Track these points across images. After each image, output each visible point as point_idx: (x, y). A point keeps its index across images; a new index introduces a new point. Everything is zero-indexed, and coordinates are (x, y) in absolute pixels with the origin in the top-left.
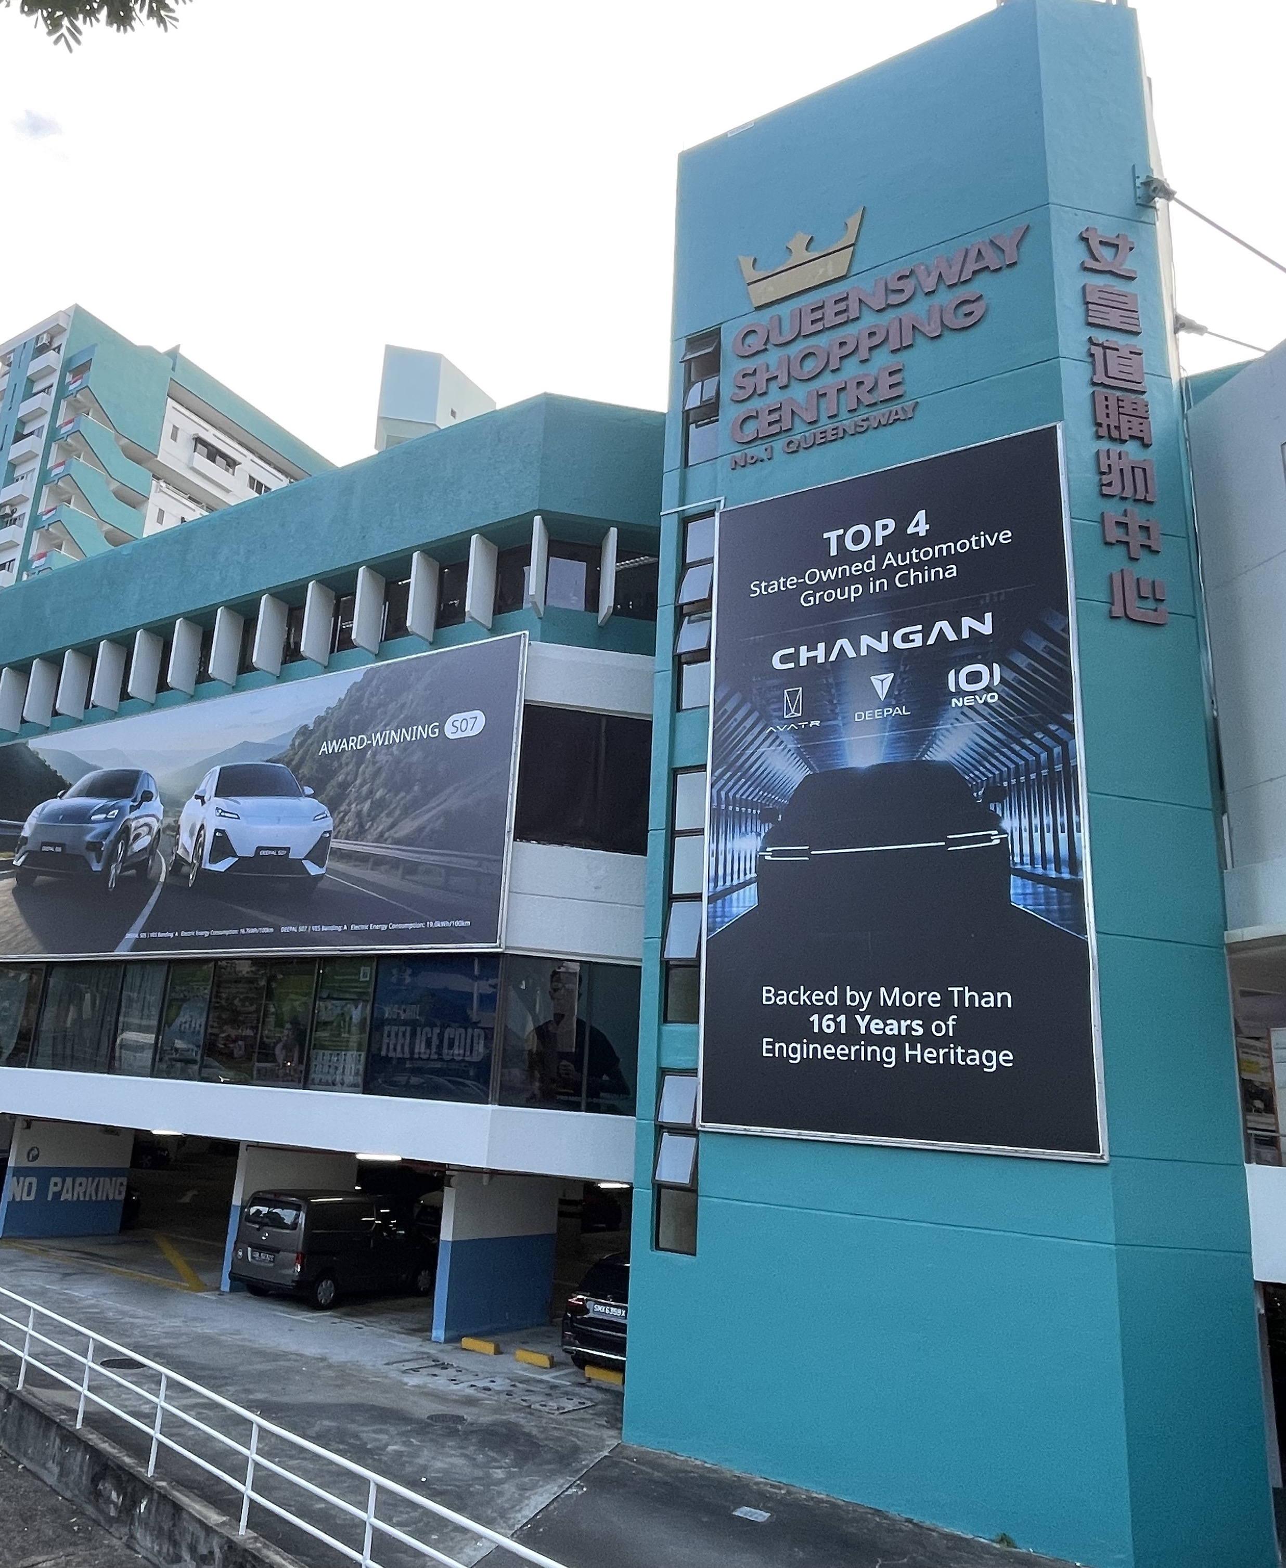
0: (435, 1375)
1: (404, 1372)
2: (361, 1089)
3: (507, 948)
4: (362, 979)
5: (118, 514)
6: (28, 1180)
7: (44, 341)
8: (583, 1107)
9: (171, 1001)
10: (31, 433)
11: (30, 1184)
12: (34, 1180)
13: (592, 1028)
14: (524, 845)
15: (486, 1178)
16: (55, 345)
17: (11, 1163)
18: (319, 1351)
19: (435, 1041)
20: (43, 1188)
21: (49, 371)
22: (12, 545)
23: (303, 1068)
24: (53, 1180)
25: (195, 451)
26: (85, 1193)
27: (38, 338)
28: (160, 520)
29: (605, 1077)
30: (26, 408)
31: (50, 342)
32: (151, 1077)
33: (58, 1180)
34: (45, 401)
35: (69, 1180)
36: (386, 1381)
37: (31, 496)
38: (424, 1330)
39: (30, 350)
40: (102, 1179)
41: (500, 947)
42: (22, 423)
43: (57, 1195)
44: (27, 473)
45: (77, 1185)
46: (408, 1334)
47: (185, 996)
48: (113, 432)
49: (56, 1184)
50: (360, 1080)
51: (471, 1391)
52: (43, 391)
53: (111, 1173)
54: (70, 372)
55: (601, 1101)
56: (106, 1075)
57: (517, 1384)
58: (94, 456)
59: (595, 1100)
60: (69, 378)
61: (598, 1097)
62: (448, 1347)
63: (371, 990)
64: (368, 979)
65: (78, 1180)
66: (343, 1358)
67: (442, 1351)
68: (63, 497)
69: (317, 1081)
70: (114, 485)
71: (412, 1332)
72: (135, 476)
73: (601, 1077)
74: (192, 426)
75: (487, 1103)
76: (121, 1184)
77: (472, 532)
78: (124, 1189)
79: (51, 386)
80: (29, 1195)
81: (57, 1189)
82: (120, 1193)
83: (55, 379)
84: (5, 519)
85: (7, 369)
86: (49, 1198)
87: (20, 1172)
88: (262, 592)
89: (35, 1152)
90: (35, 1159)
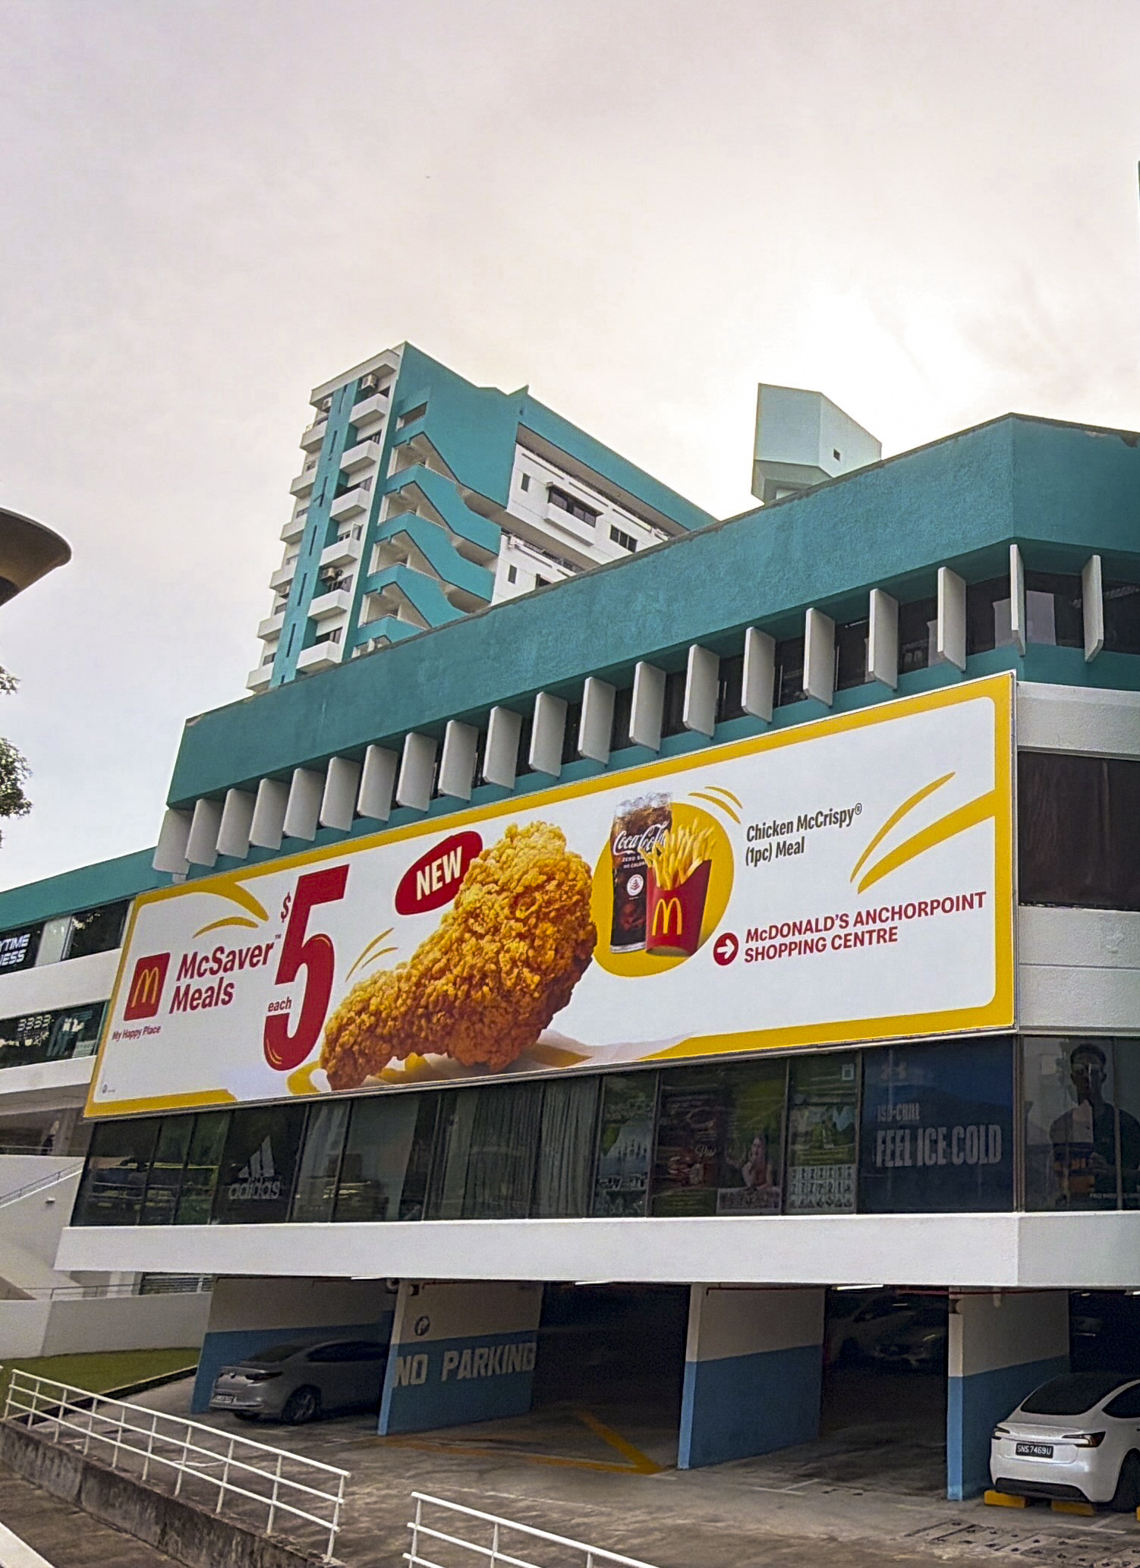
0: (969, 1542)
1: (932, 1542)
2: (854, 1208)
4: (844, 1079)
5: (464, 575)
6: (417, 1358)
7: (369, 384)
8: (1119, 1204)
9: (605, 1123)
10: (357, 486)
11: (420, 1364)
12: (425, 1358)
14: (1029, 909)
15: (996, 1299)
16: (383, 387)
17: (395, 1340)
19: (942, 1144)
20: (435, 1366)
21: (375, 416)
22: (338, 612)
23: (778, 1189)
24: (448, 1355)
25: (550, 501)
26: (486, 1366)
27: (361, 379)
28: (512, 584)
30: (349, 458)
31: (377, 385)
33: (455, 1354)
34: (376, 450)
35: (467, 1353)
36: (918, 1557)
37: (358, 555)
38: (936, 1485)
39: (353, 392)
40: (507, 1347)
42: (345, 474)
43: (453, 1373)
44: (354, 531)
45: (477, 1358)
46: (917, 1495)
47: (622, 1116)
48: (455, 482)
49: (451, 1360)
50: (852, 1197)
51: (1017, 1556)
52: (370, 438)
53: (517, 1338)
54: (403, 420)
55: (1138, 1196)
56: (528, 1220)
57: (1067, 1541)
58: (432, 508)
59: (1131, 1196)
60: (399, 424)
61: (1135, 1191)
62: (971, 1504)
63: (858, 1090)
64: (852, 1078)
65: (478, 1351)
66: (854, 1535)
67: (963, 1511)
68: (398, 557)
69: (797, 1204)
70: (458, 541)
71: (920, 1492)
72: (481, 530)
73: (1136, 1168)
74: (545, 474)
75: (1012, 1211)
76: (530, 1350)
77: (938, 565)
78: (533, 1356)
79: (379, 433)
80: (418, 1375)
81: (452, 1366)
82: (529, 1362)
83: (383, 426)
84: (328, 582)
85: (324, 415)
86: (444, 1378)
87: (405, 1350)
88: (689, 643)
89: (425, 1322)
90: (424, 1331)
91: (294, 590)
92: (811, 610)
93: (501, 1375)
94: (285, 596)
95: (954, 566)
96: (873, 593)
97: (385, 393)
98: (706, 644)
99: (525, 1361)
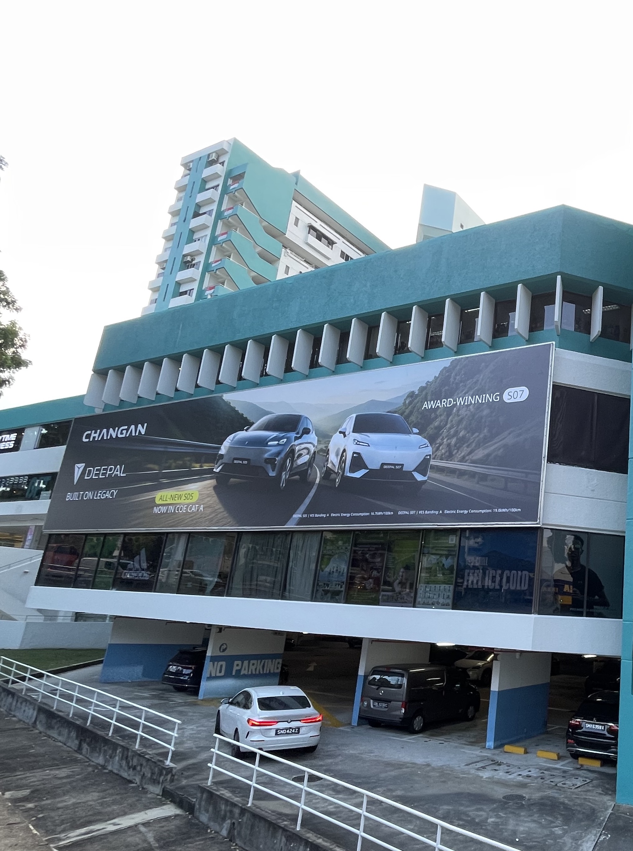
0: (495, 770)
1: (478, 769)
2: (451, 606)
3: (543, 524)
4: (450, 542)
5: (261, 267)
6: (220, 663)
7: (213, 158)
8: (585, 614)
9: (323, 555)
10: (205, 213)
11: (221, 666)
12: (224, 663)
13: (589, 569)
14: (552, 465)
15: (518, 655)
16: (221, 160)
17: (209, 654)
18: (423, 760)
19: (498, 579)
20: (229, 668)
21: (216, 176)
22: (192, 280)
23: (412, 595)
25: (309, 233)
26: (256, 669)
27: (209, 155)
28: (287, 272)
29: (597, 597)
30: (200, 197)
31: (218, 159)
32: (311, 601)
33: (239, 662)
34: (215, 195)
35: (246, 663)
36: (470, 776)
37: (204, 251)
38: (480, 740)
39: (204, 161)
40: (267, 661)
41: (539, 524)
42: (198, 206)
43: (239, 672)
44: (202, 237)
45: (251, 664)
46: (471, 745)
48: (259, 217)
49: (238, 665)
50: (450, 601)
51: (520, 778)
52: (213, 188)
53: (272, 657)
54: (231, 178)
55: (594, 611)
56: (280, 601)
57: (544, 772)
58: (245, 230)
59: (591, 610)
60: (230, 181)
61: (593, 608)
62: (497, 752)
63: (457, 549)
64: (454, 542)
65: (252, 662)
66: (440, 764)
67: (494, 754)
68: (225, 254)
69: (422, 602)
70: (259, 249)
71: (472, 744)
72: (271, 244)
73: (594, 597)
74: (307, 219)
75: (531, 614)
76: (278, 663)
77: (519, 282)
78: (280, 666)
79: (218, 186)
80: (220, 672)
81: (238, 668)
82: (278, 668)
83: (220, 182)
84: (187, 264)
85: (188, 172)
86: (234, 674)
87: (214, 659)
88: (382, 311)
89: (224, 647)
90: (224, 650)
91: (169, 266)
92: (448, 299)
93: (262, 675)
94: (163, 269)
95: (527, 284)
96: (482, 294)
97: (222, 163)
98: (392, 312)
99: (276, 668)
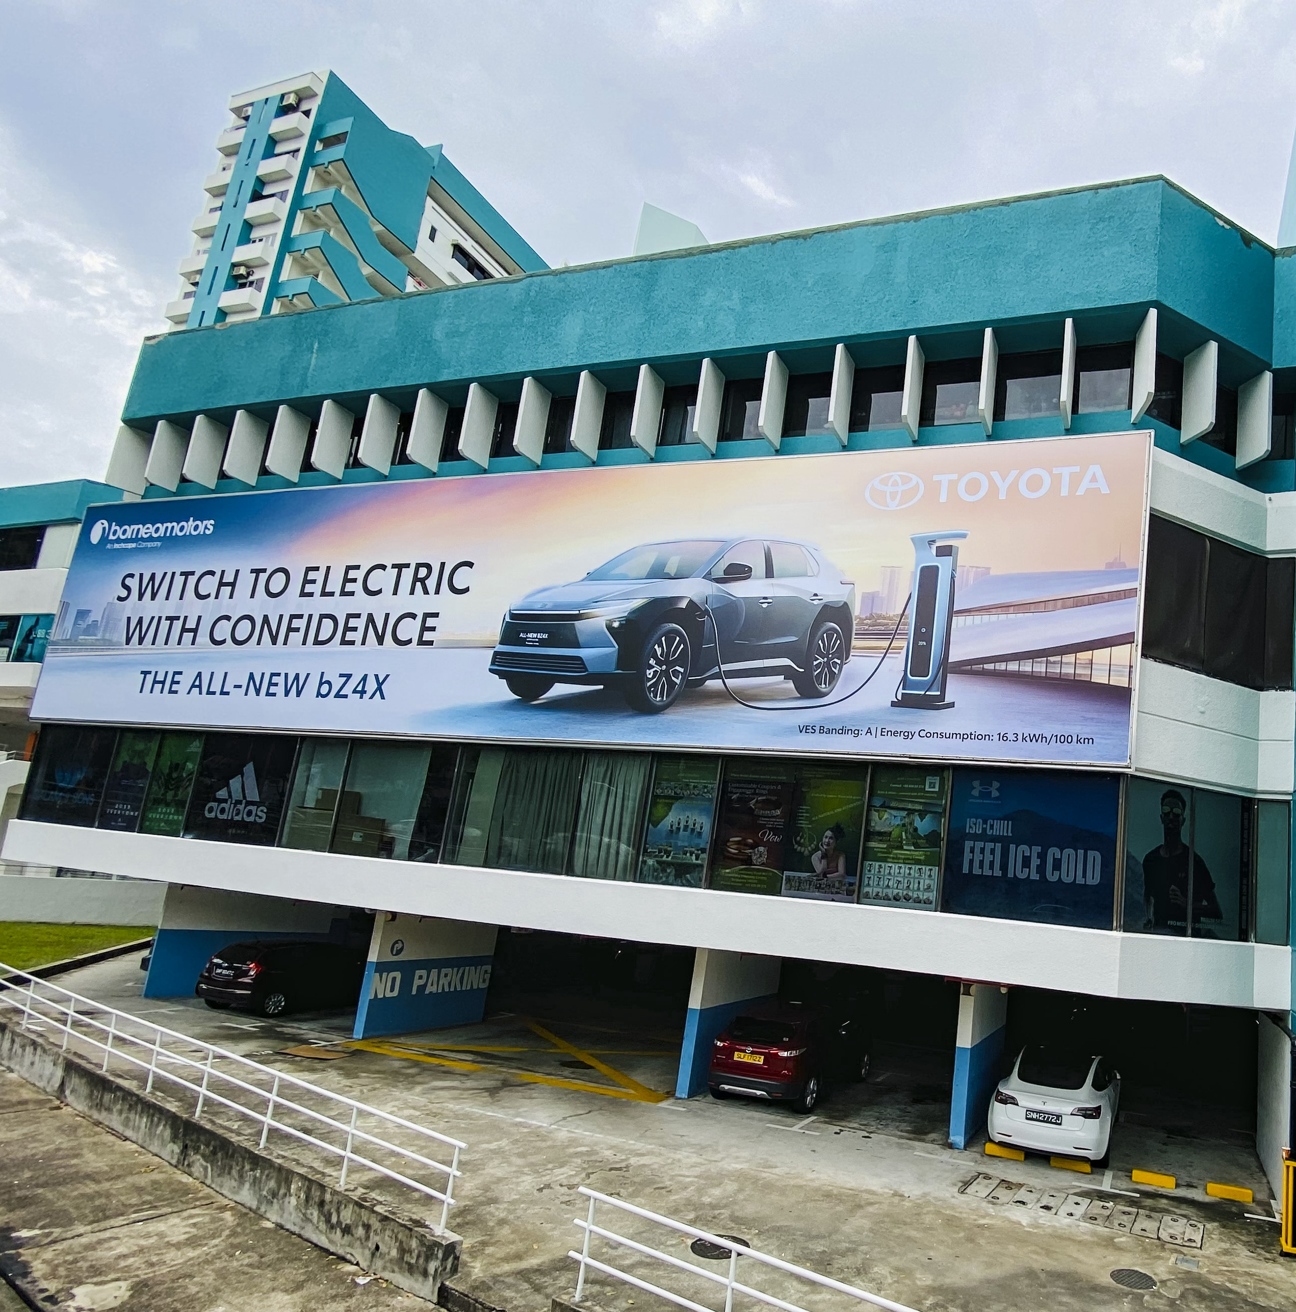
6: (392, 975)
7: (291, 101)
10: (272, 195)
11: (394, 979)
12: (398, 975)
13: (1194, 853)
16: (303, 108)
17: (372, 959)
20: (407, 983)
21: (295, 133)
22: (248, 308)
24: (418, 973)
26: (450, 983)
27: (283, 98)
29: (1204, 903)
30: (265, 168)
31: (298, 104)
33: (423, 973)
34: (290, 164)
35: (434, 972)
37: (272, 260)
39: (273, 107)
40: (467, 968)
42: (261, 182)
43: (422, 988)
44: (267, 237)
45: (442, 975)
49: (421, 977)
52: (288, 153)
53: (475, 962)
54: (320, 140)
55: (1201, 926)
59: (1197, 925)
60: (319, 147)
65: (444, 971)
68: (310, 270)
73: (1201, 902)
76: (486, 972)
78: (488, 976)
79: (298, 150)
80: (392, 990)
81: (422, 982)
82: (484, 981)
83: (303, 144)
84: (237, 281)
85: (243, 122)
86: (414, 992)
87: (382, 967)
89: (399, 946)
90: (399, 952)
91: (205, 281)
93: (461, 991)
94: (195, 285)
97: (307, 113)
99: (481, 980)
